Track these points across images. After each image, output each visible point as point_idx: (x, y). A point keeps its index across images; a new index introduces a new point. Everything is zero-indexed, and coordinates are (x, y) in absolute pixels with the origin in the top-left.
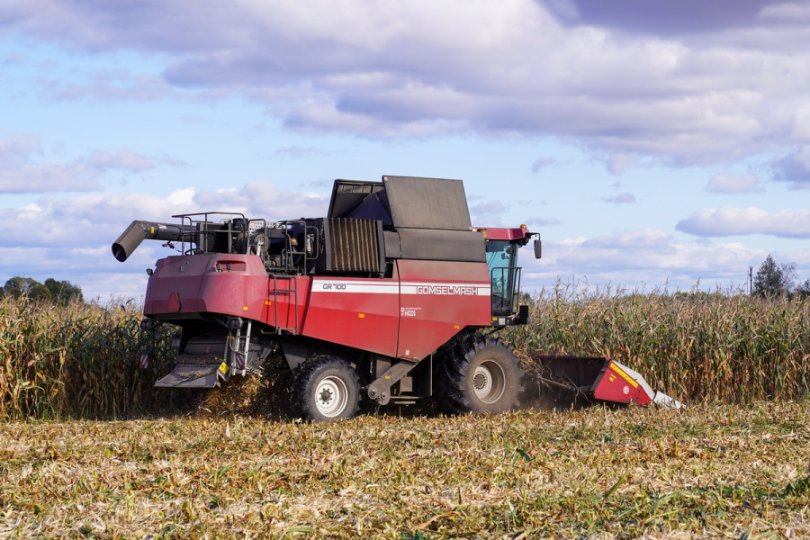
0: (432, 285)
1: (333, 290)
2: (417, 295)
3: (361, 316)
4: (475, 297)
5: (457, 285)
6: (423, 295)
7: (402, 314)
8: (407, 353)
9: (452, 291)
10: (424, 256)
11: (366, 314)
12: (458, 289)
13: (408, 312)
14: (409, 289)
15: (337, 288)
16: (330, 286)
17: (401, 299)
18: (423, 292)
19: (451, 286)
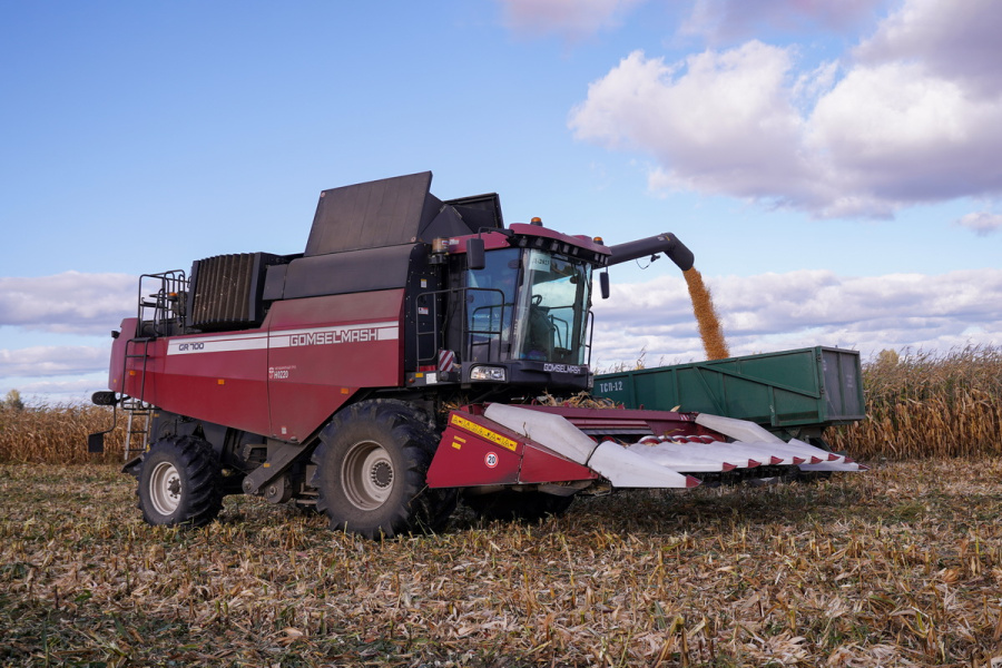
0: (311, 331)
1: (191, 350)
2: (291, 348)
3: (221, 382)
4: (374, 342)
5: (346, 328)
6: (298, 347)
7: (271, 377)
8: (284, 431)
9: (338, 338)
10: (312, 292)
11: (226, 380)
12: (347, 333)
13: (279, 374)
14: (281, 340)
15: (194, 348)
16: (186, 347)
17: (271, 356)
18: (298, 343)
19: (338, 330)
